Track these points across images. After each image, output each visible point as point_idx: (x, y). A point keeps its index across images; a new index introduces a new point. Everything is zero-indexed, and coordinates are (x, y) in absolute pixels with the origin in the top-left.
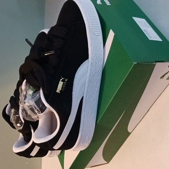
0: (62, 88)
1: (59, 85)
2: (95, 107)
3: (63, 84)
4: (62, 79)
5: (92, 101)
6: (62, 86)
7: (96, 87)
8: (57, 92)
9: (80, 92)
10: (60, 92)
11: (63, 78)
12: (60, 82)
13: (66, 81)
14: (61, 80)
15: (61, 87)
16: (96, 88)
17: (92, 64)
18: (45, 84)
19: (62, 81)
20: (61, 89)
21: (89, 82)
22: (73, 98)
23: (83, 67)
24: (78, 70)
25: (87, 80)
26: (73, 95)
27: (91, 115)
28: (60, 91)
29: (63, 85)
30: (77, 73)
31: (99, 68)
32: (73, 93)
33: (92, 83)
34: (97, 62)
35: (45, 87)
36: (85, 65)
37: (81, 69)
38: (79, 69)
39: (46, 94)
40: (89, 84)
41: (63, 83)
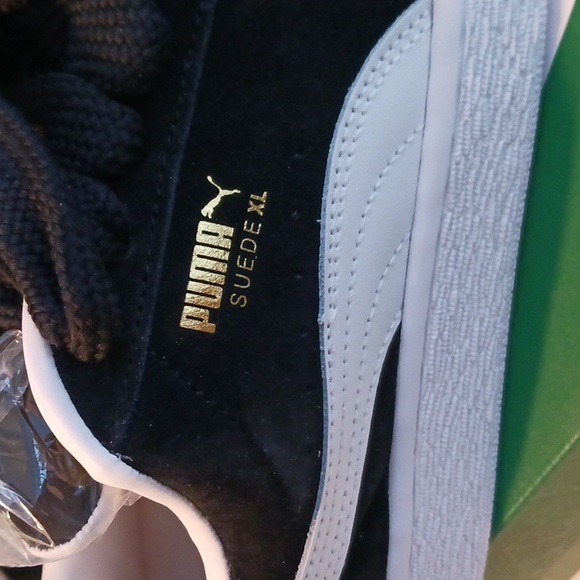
0: (228, 288)
1: (196, 262)
2: (486, 404)
3: (236, 240)
4: (215, 202)
5: (468, 354)
6: (223, 267)
7: (496, 240)
8: (184, 323)
9: (377, 299)
10: (211, 328)
11: (223, 193)
12: (203, 226)
13: (260, 209)
14: (208, 209)
15: (221, 279)
16: (496, 248)
17: (463, 30)
18: (60, 266)
19: (219, 217)
20: (219, 292)
21: (444, 203)
22: (327, 358)
23: (388, 68)
24: (351, 99)
25: (428, 185)
26: (326, 332)
27: (466, 467)
28: (214, 315)
29: (234, 251)
30: (341, 130)
31: (523, 73)
32: (328, 316)
33: (465, 209)
34: (508, 18)
35: (66, 297)
36: (406, 46)
37: (371, 91)
38: (356, 88)
39: (83, 357)
40: (442, 218)
41: (230, 231)
